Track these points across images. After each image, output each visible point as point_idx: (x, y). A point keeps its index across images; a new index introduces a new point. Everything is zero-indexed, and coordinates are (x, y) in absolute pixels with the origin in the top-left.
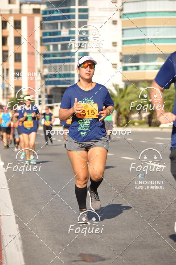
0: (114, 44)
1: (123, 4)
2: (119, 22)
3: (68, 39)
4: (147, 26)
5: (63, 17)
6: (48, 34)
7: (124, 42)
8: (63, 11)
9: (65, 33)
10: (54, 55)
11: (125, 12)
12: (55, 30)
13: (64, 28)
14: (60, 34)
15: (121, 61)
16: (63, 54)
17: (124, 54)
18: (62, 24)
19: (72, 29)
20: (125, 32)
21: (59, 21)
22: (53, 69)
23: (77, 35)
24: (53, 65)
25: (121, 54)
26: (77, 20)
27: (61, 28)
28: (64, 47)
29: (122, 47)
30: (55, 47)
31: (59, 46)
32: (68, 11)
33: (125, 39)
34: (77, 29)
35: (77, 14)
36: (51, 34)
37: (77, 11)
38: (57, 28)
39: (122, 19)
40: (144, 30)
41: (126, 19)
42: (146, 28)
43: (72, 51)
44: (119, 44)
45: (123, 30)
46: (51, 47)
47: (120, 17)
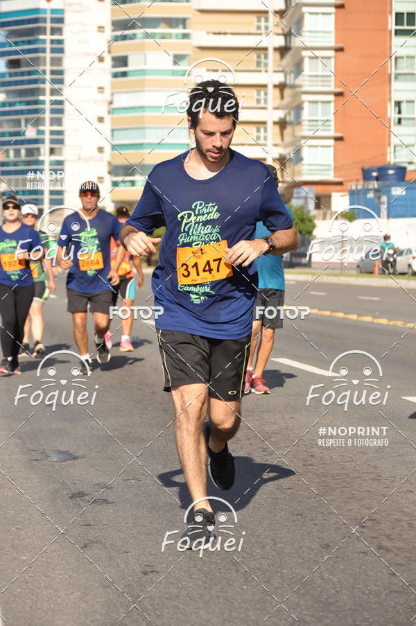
0: (101, 150)
1: (112, 94)
2: (108, 119)
3: (36, 141)
4: (146, 125)
5: (30, 112)
6: (7, 135)
7: (114, 147)
8: (28, 103)
9: (30, 133)
10: (15, 164)
11: (115, 105)
12: (17, 129)
13: (29, 126)
14: (24, 135)
15: (110, 173)
16: (28, 163)
17: (113, 163)
18: (27, 121)
19: (41, 128)
20: (116, 133)
21: (22, 118)
22: (13, 183)
23: (47, 137)
24: (13, 177)
25: (110, 164)
26: (47, 116)
27: (26, 126)
28: (30, 152)
29: (112, 155)
30: (17, 152)
31: (23, 152)
32: (36, 102)
33: (115, 142)
34: (47, 128)
35: (48, 107)
36: (11, 134)
37: (48, 103)
38: (20, 126)
39: (111, 116)
40: (142, 131)
41: (116, 115)
42: (144, 128)
43: (41, 158)
44: (108, 149)
45: (113, 130)
46: (12, 153)
47: (109, 113)
